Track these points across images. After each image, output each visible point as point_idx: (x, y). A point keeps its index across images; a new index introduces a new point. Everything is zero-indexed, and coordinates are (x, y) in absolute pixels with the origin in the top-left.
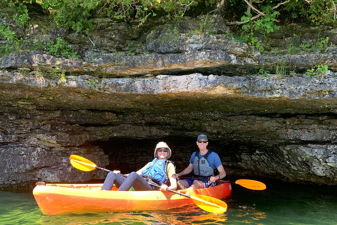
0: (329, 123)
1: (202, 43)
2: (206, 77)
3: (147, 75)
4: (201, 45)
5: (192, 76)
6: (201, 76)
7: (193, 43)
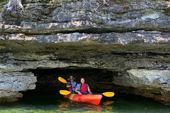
0: (151, 57)
1: (79, 17)
2: (81, 34)
3: (52, 33)
4: (78, 18)
5: (74, 34)
6: (78, 34)
7: (74, 17)
